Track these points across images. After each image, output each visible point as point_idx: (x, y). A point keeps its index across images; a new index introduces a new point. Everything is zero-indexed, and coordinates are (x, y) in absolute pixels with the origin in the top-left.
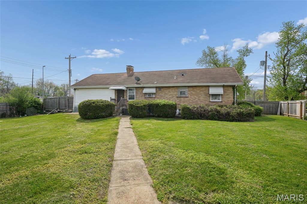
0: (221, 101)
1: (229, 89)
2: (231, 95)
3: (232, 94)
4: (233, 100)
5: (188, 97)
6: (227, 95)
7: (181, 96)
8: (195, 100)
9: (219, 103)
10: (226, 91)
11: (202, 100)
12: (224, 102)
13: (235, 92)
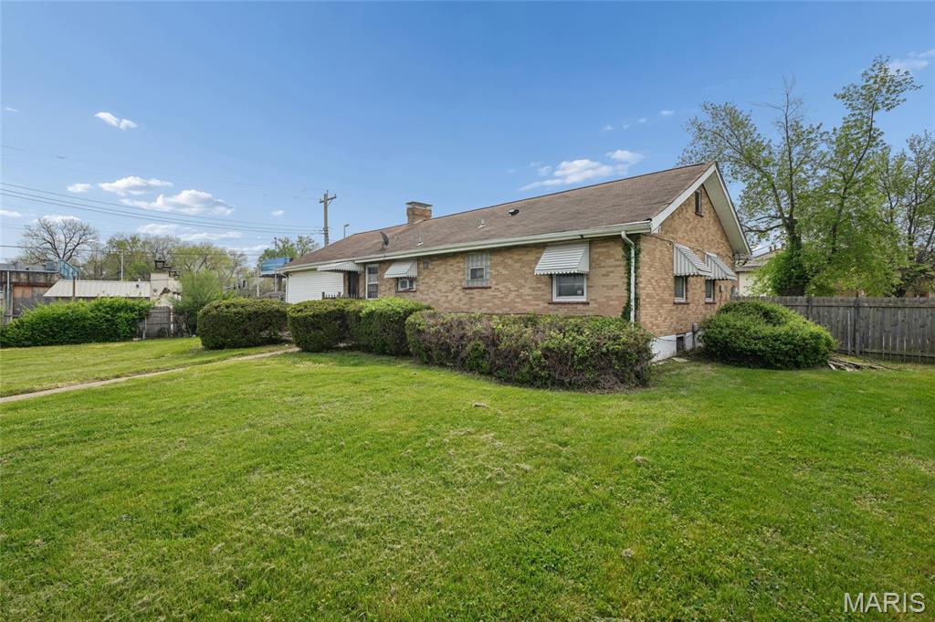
0: (584, 300)
1: (612, 252)
2: (617, 277)
3: (622, 270)
4: (625, 294)
5: (490, 288)
6: (603, 275)
7: (475, 284)
8: (509, 298)
9: (580, 307)
10: (601, 258)
11: (527, 298)
12: (596, 305)
13: (633, 260)
